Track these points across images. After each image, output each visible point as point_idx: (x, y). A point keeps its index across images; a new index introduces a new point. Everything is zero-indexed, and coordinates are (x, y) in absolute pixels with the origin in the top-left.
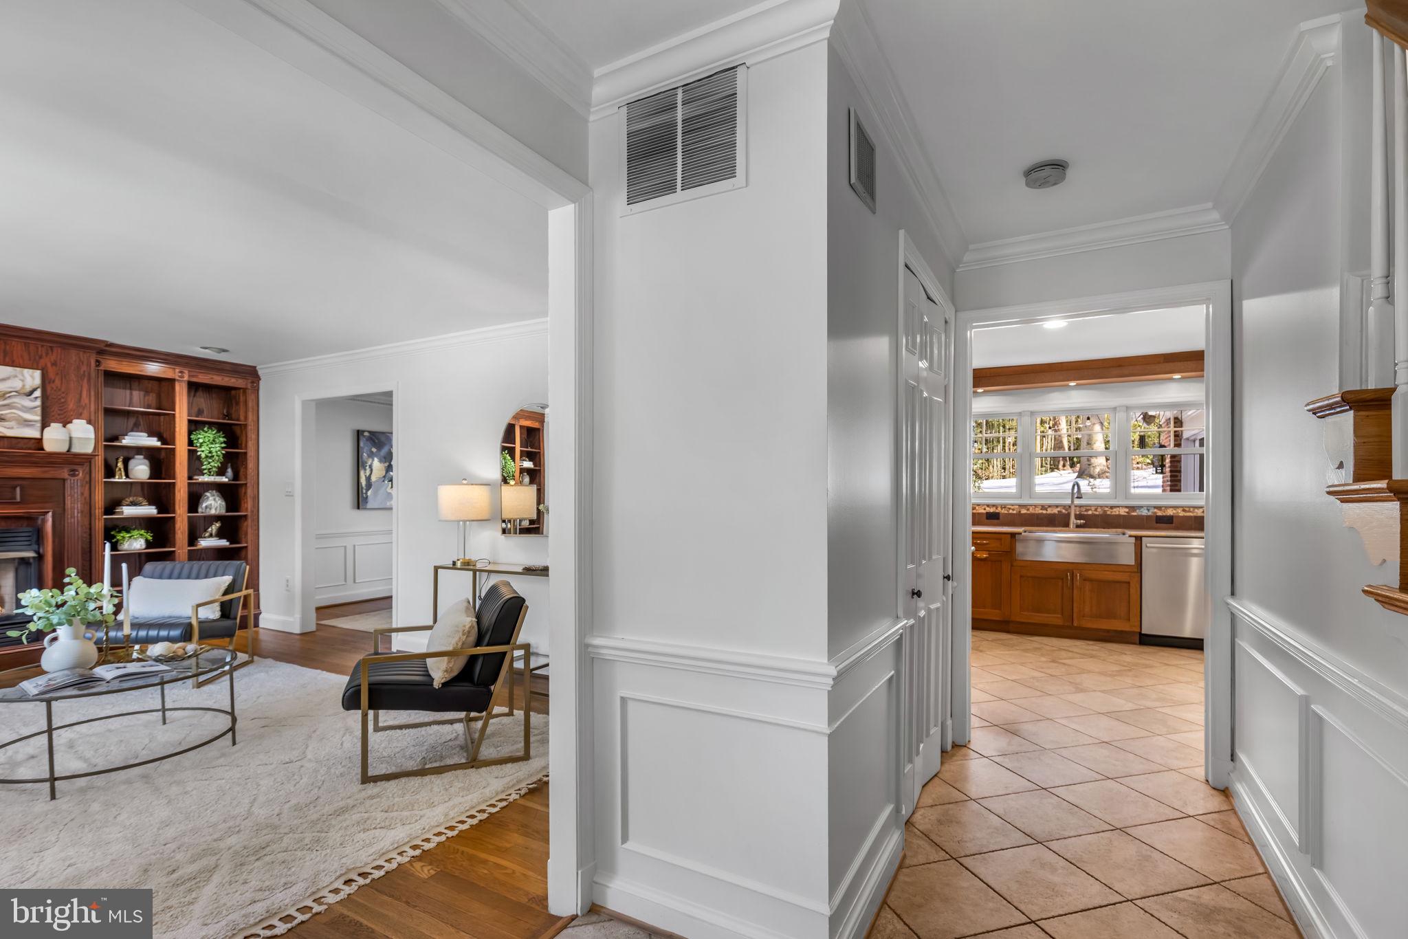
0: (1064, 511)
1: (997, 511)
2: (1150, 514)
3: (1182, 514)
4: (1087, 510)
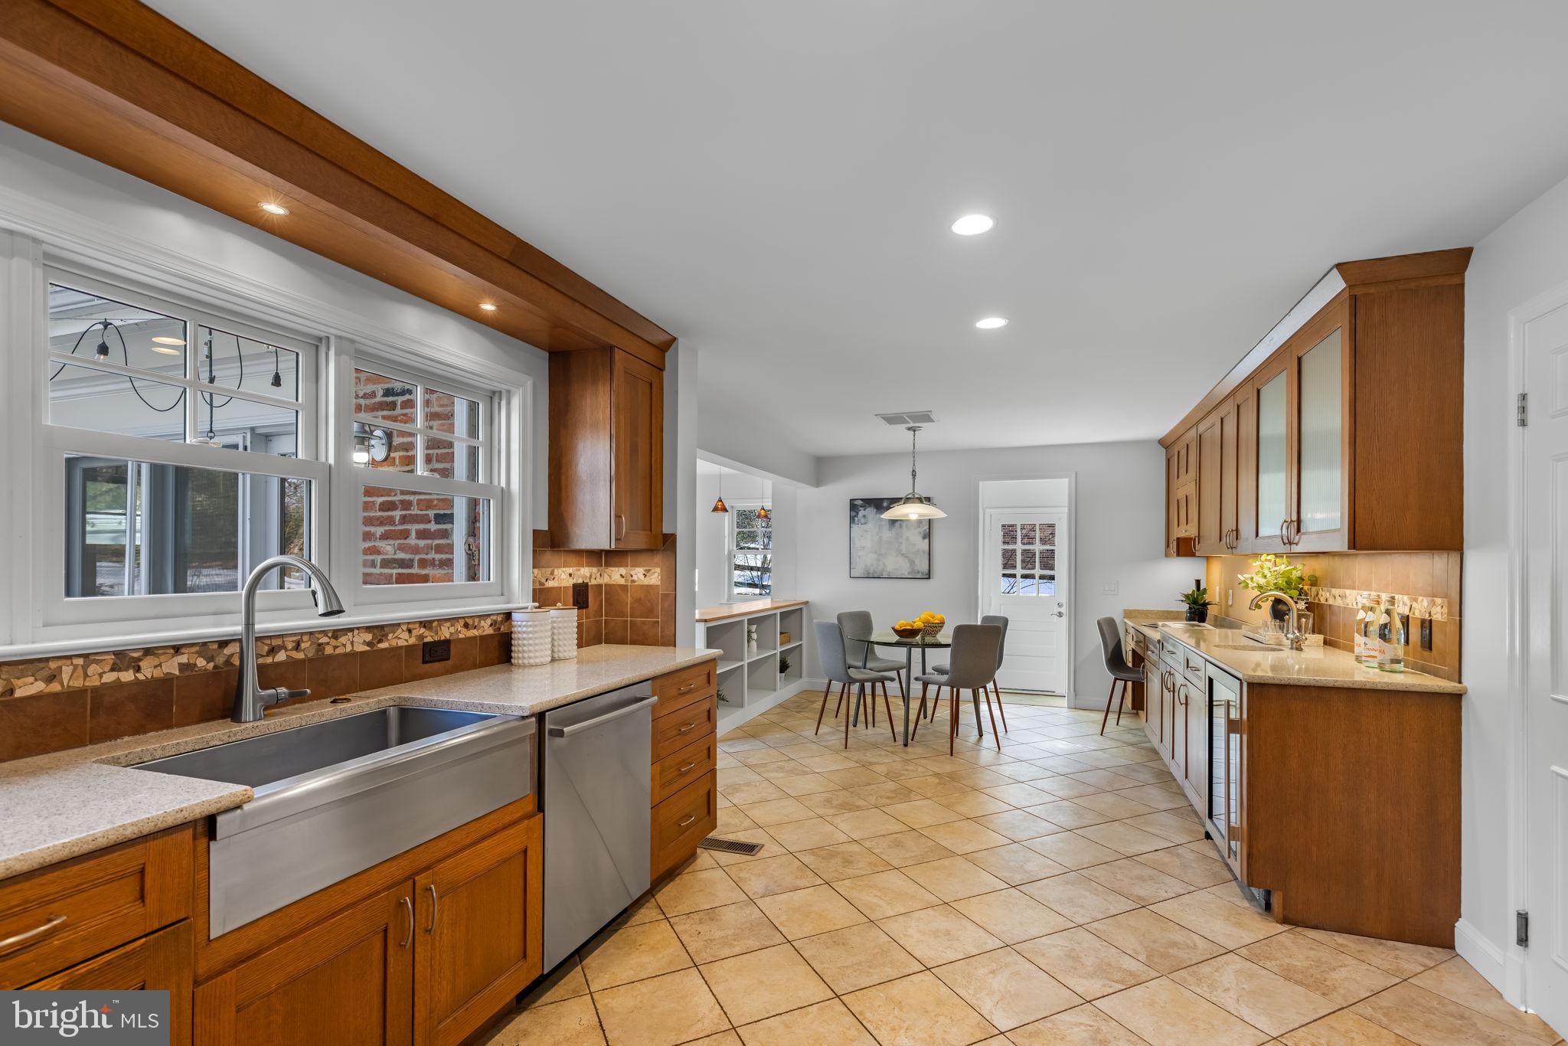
0: (201, 662)
2: (412, 641)
3: (464, 634)
4: (273, 651)
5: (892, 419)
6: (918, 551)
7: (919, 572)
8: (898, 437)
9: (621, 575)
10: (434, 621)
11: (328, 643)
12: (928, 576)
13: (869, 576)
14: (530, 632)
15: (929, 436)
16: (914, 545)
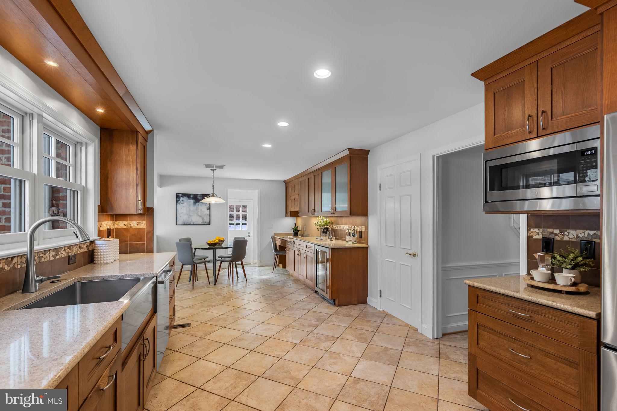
0: (6, 267)
3: (80, 251)
5: (207, 166)
6: (205, 214)
7: (206, 222)
8: (208, 172)
9: (124, 224)
10: (71, 246)
11: (42, 257)
12: (209, 224)
13: (185, 224)
14: (107, 249)
15: (218, 173)
16: (204, 212)
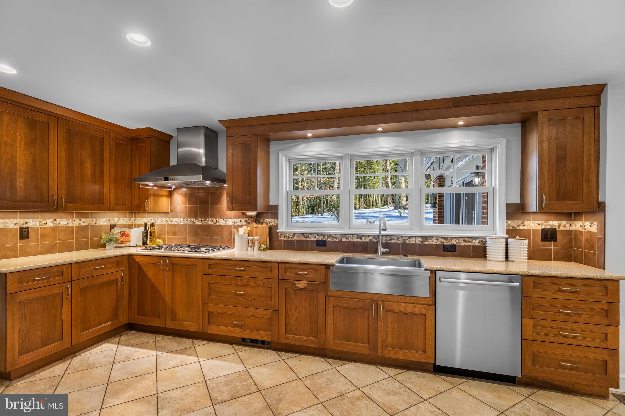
1: (324, 239)
4: (391, 240)
9: (580, 226)
10: (448, 237)
